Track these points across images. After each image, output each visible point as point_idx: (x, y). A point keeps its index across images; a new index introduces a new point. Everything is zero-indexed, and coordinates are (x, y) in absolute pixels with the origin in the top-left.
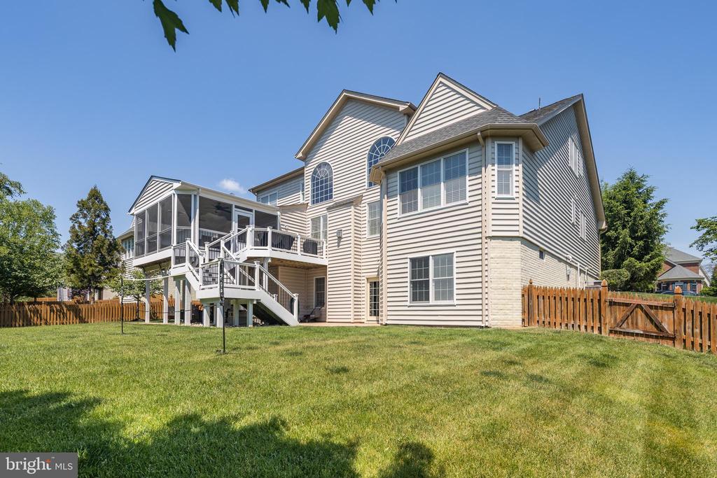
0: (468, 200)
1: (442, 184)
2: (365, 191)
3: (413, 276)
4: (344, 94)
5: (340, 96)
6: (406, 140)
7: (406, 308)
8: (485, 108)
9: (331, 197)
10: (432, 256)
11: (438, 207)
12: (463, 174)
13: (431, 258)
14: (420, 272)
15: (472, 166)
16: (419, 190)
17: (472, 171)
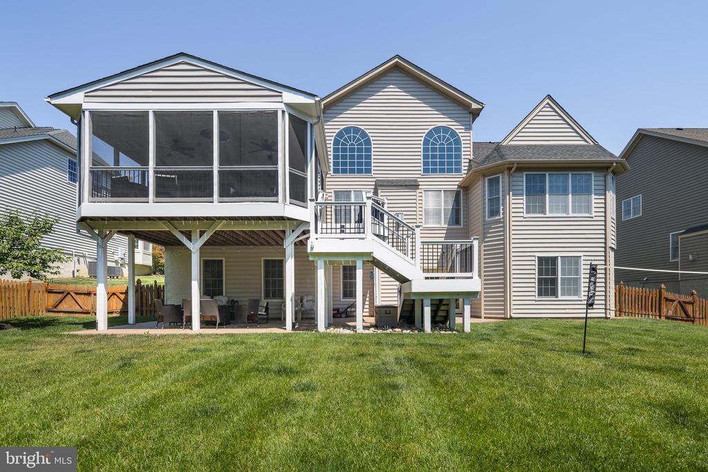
0: (594, 214)
1: (570, 195)
2: (420, 176)
3: (540, 273)
4: (397, 60)
5: (391, 60)
6: (511, 143)
7: (534, 302)
8: (587, 142)
9: (369, 171)
10: (561, 257)
11: (565, 215)
12: (589, 192)
13: (559, 258)
14: (547, 270)
15: (597, 187)
16: (547, 195)
17: (597, 192)
